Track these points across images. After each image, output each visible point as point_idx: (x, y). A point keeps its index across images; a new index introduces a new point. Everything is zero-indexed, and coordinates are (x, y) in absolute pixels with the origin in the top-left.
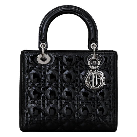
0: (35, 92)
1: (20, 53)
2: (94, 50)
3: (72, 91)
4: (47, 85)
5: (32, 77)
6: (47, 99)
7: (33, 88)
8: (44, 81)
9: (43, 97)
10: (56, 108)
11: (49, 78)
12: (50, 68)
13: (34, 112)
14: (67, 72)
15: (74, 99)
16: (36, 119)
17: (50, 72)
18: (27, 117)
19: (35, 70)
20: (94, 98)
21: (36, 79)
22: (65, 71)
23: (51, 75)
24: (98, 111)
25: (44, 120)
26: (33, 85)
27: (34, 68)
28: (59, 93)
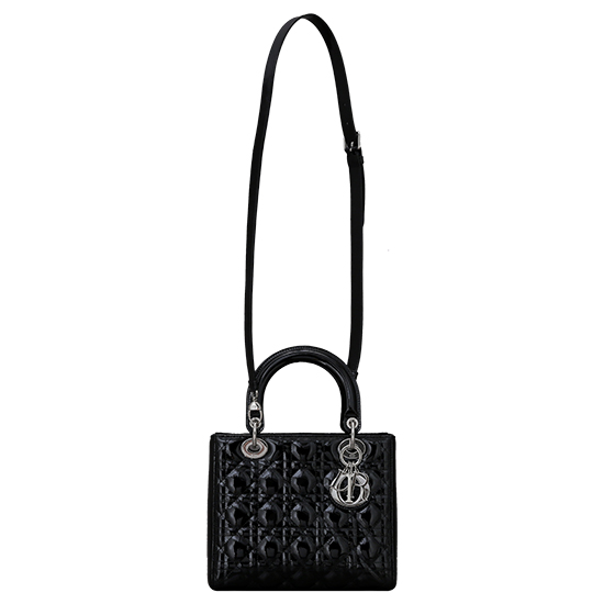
0: (238, 513)
1: (209, 439)
2: (353, 431)
3: (308, 509)
4: (260, 500)
5: (232, 484)
6: (262, 526)
7: (235, 504)
8: (256, 491)
9: (254, 523)
10: (279, 544)
11: (264, 485)
12: (266, 467)
13: (235, 551)
14: (298, 473)
15: (313, 526)
16: (240, 565)
17: (267, 474)
18: (223, 563)
19: (238, 470)
20: (351, 524)
21: (239, 489)
22: (295, 471)
23: (269, 481)
24: (359, 548)
25: (255, 566)
26: (234, 498)
27: (235, 466)
28: (284, 515)
